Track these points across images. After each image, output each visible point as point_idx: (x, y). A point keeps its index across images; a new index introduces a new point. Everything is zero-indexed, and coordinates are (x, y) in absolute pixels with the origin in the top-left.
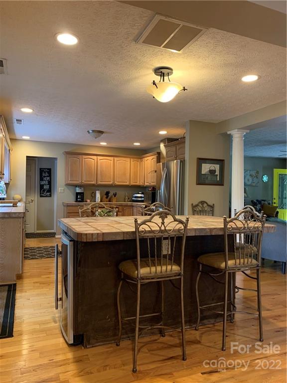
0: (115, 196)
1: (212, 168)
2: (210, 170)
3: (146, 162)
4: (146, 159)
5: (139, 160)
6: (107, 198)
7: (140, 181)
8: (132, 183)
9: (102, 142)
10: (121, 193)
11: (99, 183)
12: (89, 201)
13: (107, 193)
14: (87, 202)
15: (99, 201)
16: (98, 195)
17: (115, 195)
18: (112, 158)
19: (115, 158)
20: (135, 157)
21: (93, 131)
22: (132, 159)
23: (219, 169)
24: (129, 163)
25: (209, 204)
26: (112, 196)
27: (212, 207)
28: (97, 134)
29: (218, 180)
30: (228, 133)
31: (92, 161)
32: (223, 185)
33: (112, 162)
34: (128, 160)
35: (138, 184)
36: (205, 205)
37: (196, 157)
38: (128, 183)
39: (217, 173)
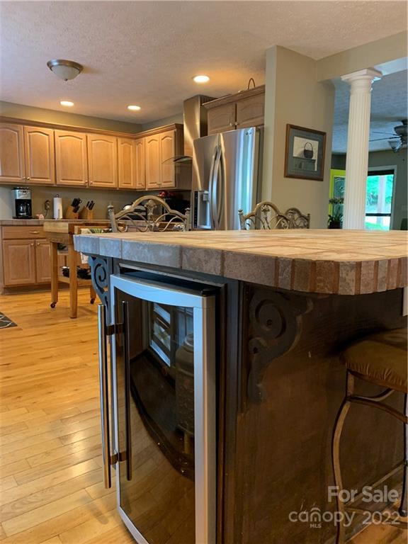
0: (91, 209)
1: (309, 148)
2: (305, 151)
3: (148, 145)
4: (148, 139)
5: (133, 141)
6: (75, 211)
7: (135, 181)
8: (122, 185)
9: (65, 100)
10: (101, 203)
11: (60, 181)
12: (41, 217)
13: (76, 203)
14: (37, 218)
15: (61, 217)
16: (58, 206)
17: (91, 206)
18: (82, 135)
19: (89, 135)
20: (126, 135)
21: (62, 62)
22: (119, 140)
23: (317, 149)
24: (114, 145)
25: (303, 214)
26: (84, 209)
27: (307, 219)
28: (70, 69)
29: (316, 170)
30: (344, 78)
31: (44, 137)
32: (322, 180)
33: (83, 142)
34: (113, 139)
35: (132, 186)
36: (296, 216)
37: (286, 123)
38: (113, 185)
39: (315, 157)
